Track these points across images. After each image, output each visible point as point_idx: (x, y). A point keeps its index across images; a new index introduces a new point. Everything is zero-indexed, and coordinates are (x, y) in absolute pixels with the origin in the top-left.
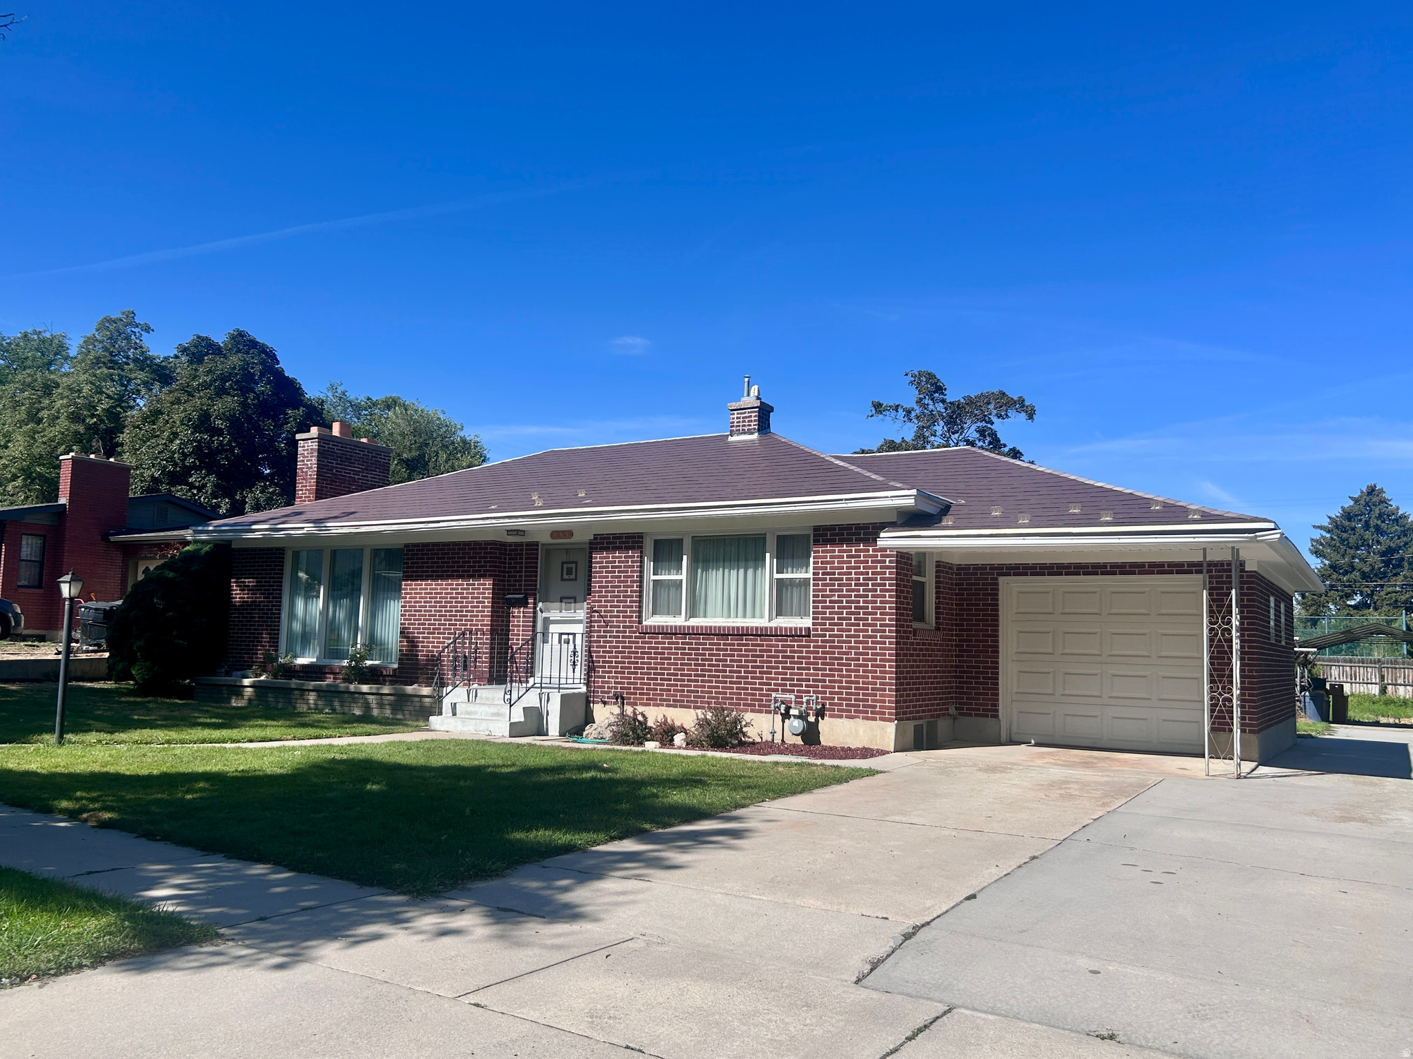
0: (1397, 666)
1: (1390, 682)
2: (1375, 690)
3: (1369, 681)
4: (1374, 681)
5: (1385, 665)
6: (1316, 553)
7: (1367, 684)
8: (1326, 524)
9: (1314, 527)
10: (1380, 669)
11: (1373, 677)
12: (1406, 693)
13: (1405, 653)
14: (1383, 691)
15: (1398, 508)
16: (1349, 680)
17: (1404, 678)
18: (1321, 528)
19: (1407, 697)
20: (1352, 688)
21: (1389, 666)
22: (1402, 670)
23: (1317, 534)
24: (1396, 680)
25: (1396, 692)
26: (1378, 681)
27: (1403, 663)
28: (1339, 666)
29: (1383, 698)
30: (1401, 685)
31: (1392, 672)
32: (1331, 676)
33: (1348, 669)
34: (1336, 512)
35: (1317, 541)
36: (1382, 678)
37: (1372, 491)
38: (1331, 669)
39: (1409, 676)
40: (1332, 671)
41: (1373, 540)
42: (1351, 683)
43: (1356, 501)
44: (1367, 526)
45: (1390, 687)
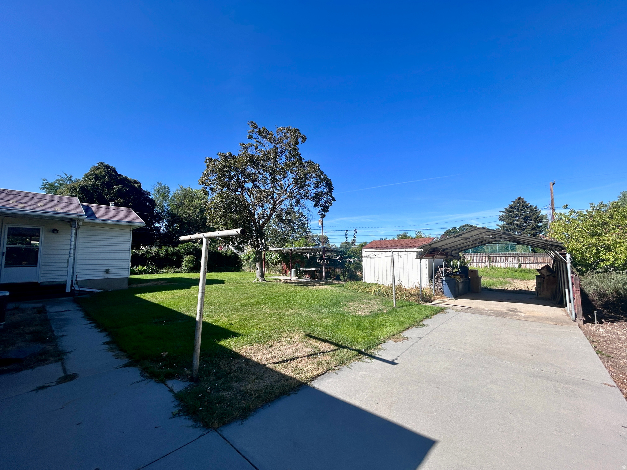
0: (526, 256)
1: (523, 262)
2: (516, 266)
3: (513, 262)
4: (515, 262)
5: (520, 256)
6: (501, 220)
7: (512, 263)
8: (504, 211)
9: (500, 212)
10: (518, 257)
11: (515, 260)
12: (530, 267)
13: (530, 250)
14: (520, 266)
15: (529, 204)
16: (505, 262)
17: (529, 261)
18: (502, 212)
19: (531, 268)
20: (506, 265)
21: (522, 256)
22: (528, 257)
23: (501, 214)
24: (525, 261)
25: (526, 266)
26: (517, 262)
27: (529, 255)
28: (500, 257)
29: (520, 269)
30: (527, 263)
31: (523, 258)
32: (497, 261)
33: (504, 257)
34: (507, 207)
35: (501, 216)
36: (519, 261)
37: (519, 199)
38: (497, 258)
39: (531, 260)
40: (497, 259)
41: (520, 214)
42: (506, 263)
43: (514, 202)
44: (518, 210)
45: (522, 265)
